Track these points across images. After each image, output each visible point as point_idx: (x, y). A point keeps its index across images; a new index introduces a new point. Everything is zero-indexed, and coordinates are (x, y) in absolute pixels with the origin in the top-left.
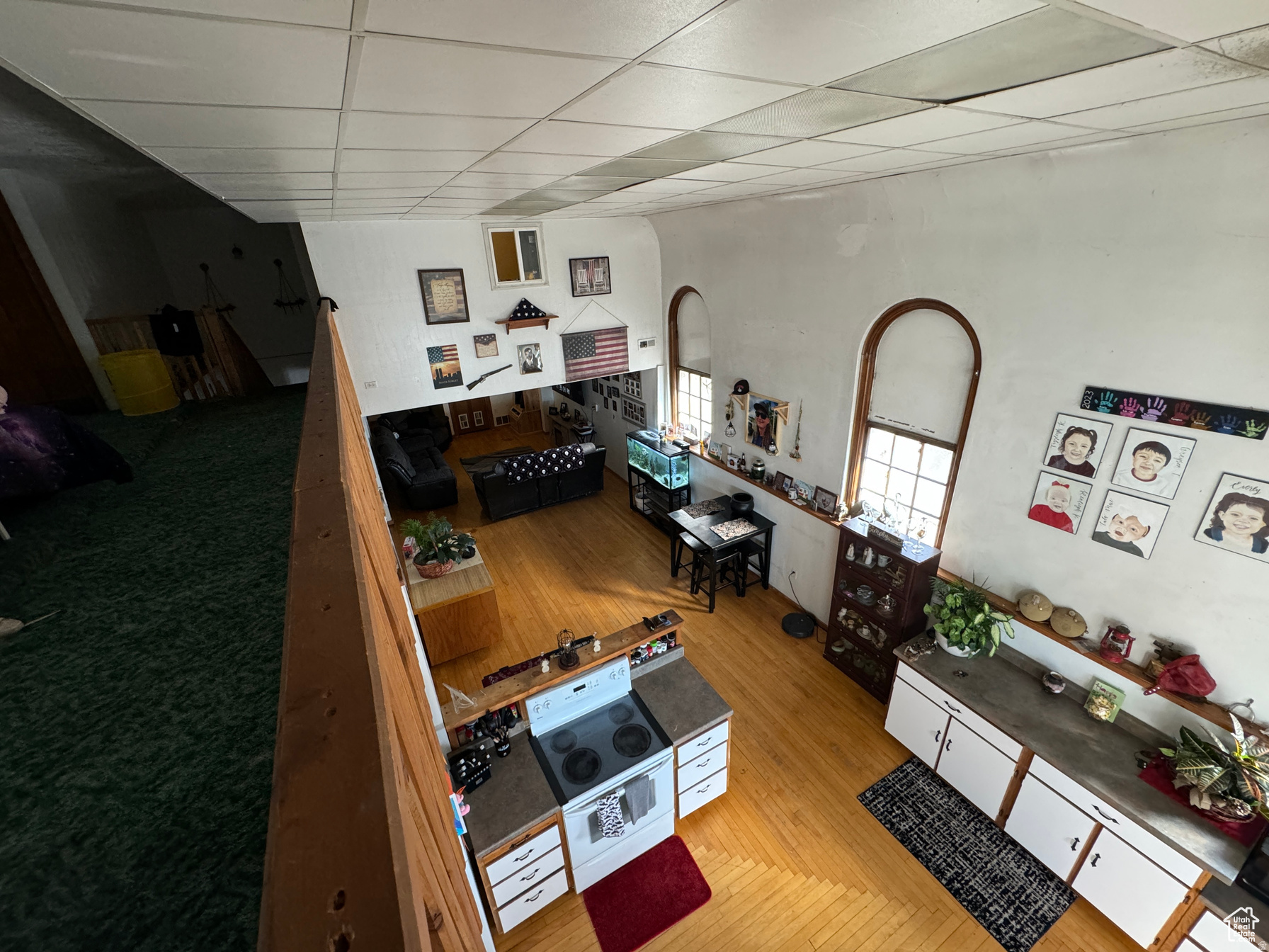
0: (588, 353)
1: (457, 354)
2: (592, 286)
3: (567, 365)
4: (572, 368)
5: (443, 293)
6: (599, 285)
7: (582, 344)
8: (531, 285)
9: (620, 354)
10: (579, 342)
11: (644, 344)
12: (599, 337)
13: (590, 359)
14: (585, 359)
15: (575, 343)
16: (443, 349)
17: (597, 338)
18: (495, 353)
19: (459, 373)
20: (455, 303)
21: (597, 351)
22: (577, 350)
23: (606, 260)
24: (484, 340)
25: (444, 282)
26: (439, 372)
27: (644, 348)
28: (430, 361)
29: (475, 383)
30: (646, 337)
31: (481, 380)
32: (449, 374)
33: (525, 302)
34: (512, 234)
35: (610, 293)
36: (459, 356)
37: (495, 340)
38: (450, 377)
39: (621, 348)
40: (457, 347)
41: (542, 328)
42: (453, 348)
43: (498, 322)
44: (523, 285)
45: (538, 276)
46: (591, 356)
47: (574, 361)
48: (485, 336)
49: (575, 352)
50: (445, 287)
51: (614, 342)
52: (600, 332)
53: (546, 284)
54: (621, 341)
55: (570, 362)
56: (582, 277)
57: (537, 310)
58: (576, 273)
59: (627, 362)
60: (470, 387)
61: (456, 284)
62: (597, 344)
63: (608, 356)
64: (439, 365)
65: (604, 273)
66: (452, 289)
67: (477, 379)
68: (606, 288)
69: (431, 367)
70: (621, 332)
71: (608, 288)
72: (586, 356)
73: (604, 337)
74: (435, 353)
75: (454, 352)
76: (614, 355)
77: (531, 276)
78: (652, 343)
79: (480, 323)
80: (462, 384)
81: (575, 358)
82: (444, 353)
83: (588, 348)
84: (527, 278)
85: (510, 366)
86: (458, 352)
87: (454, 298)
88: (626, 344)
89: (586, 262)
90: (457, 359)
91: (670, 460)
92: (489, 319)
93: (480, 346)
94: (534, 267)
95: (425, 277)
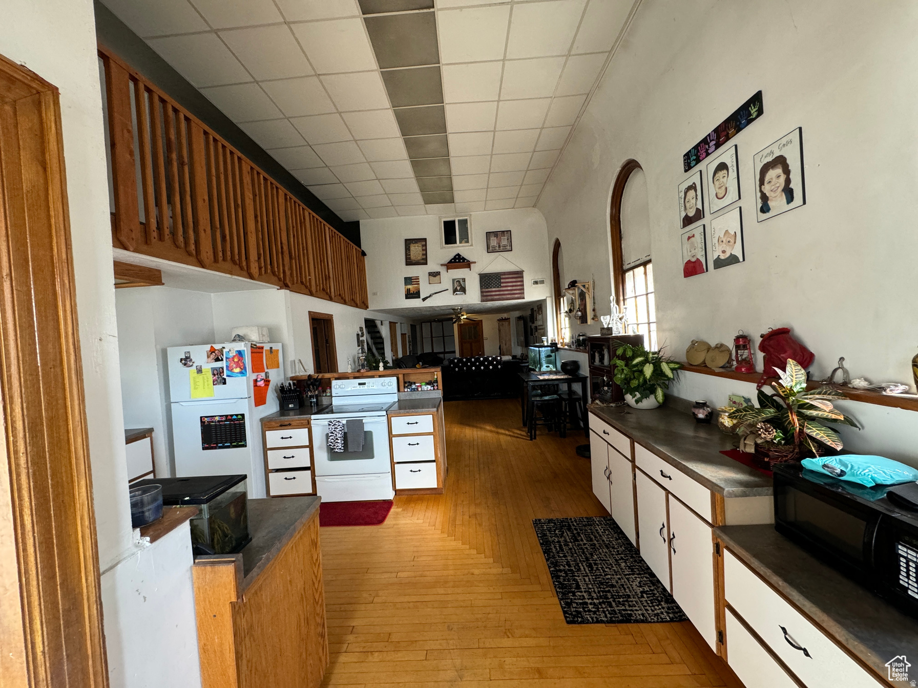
0: (493, 286)
1: (419, 281)
2: (499, 247)
3: (482, 292)
4: (485, 294)
5: (416, 250)
6: (505, 246)
7: (492, 280)
8: (463, 246)
9: (518, 288)
10: (490, 279)
11: (536, 283)
12: (504, 277)
13: (497, 289)
14: (494, 289)
15: (487, 279)
16: (412, 278)
17: (502, 277)
18: (439, 282)
19: (419, 291)
20: (421, 255)
21: (502, 285)
22: (489, 283)
23: (509, 232)
24: (434, 274)
25: (417, 245)
26: (408, 290)
27: (536, 285)
28: (405, 284)
29: (427, 298)
30: (538, 278)
31: (430, 296)
32: (414, 292)
33: (458, 255)
34: (454, 222)
35: (511, 250)
36: (420, 283)
37: (440, 275)
38: (414, 294)
39: (519, 283)
40: (419, 278)
41: (467, 270)
42: (417, 278)
43: (442, 265)
44: (458, 246)
45: (467, 242)
46: (498, 287)
47: (487, 290)
48: (434, 273)
49: (488, 285)
50: (417, 247)
51: (514, 280)
52: (504, 274)
53: (472, 245)
54: (519, 279)
55: (484, 290)
56: (494, 242)
57: (464, 259)
58: (490, 240)
59: (523, 293)
60: (424, 300)
61: (423, 246)
62: (502, 281)
63: (509, 288)
64: (409, 287)
65: (508, 239)
66: (420, 248)
67: (428, 296)
68: (508, 248)
69: (405, 287)
70: (519, 275)
71: (510, 248)
72: (494, 287)
73: (507, 276)
74: (408, 280)
75: (418, 280)
76: (514, 288)
77: (463, 241)
78: (542, 282)
79: (432, 266)
80: (420, 298)
81: (487, 288)
82: (413, 281)
83: (496, 283)
84: (460, 242)
85: (447, 290)
86: (420, 280)
87: (421, 253)
88: (523, 281)
89: (496, 234)
90: (419, 284)
91: (539, 350)
92: (438, 264)
93: (432, 278)
94: (465, 238)
95: (408, 242)
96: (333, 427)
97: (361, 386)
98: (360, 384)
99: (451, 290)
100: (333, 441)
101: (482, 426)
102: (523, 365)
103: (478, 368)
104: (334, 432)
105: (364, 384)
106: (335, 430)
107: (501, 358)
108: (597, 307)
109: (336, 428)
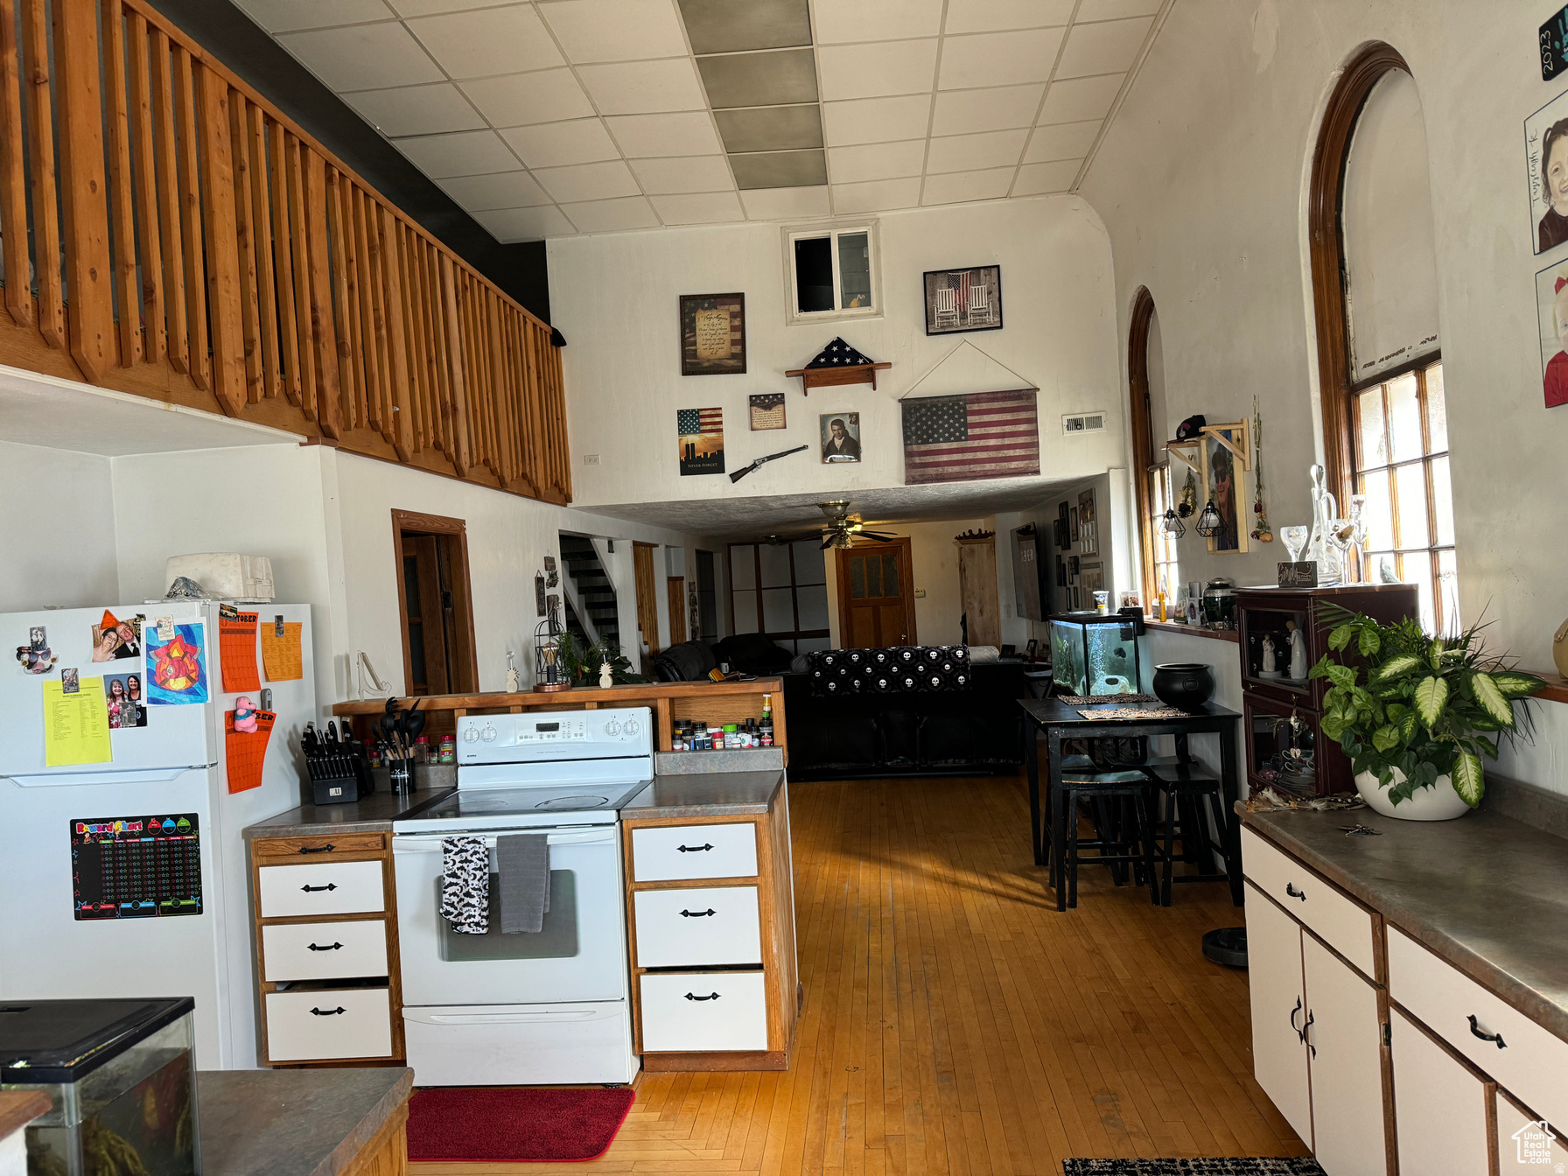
0: (942, 435)
1: (721, 423)
2: (964, 316)
3: (909, 454)
4: (917, 460)
5: (712, 328)
6: (980, 314)
7: (940, 417)
8: (852, 316)
9: (1021, 440)
10: (934, 414)
11: (1076, 424)
12: (976, 407)
13: (955, 445)
14: (945, 446)
15: (926, 415)
16: (701, 413)
17: (969, 407)
18: (781, 424)
19: (721, 453)
20: (728, 343)
21: (970, 432)
22: (931, 427)
23: (994, 271)
24: (766, 402)
25: (714, 313)
26: (690, 449)
27: (1076, 433)
28: (680, 430)
29: (744, 472)
30: (1083, 411)
31: (754, 466)
32: (705, 454)
33: (839, 342)
34: (826, 242)
35: (1001, 327)
36: (724, 426)
37: (784, 403)
38: (705, 459)
39: (1022, 428)
40: (723, 412)
41: (864, 387)
42: (716, 412)
43: (789, 374)
44: (839, 317)
45: (866, 302)
46: (958, 439)
47: (924, 448)
48: (766, 396)
49: (926, 432)
50: (716, 321)
51: (1008, 417)
52: (977, 398)
53: (879, 313)
54: (1023, 415)
55: (915, 448)
56: (946, 301)
57: (855, 355)
58: (934, 295)
59: (1037, 457)
60: (736, 477)
61: (733, 316)
62: (971, 419)
63: (992, 442)
64: (692, 438)
65: (990, 293)
66: (726, 324)
67: (748, 465)
68: (992, 319)
69: (680, 440)
70: (1022, 400)
71: (997, 319)
72: (947, 440)
73: (984, 406)
74: (689, 420)
75: (717, 419)
76: (1007, 441)
77: (854, 302)
78: (1095, 422)
79: (762, 376)
80: (723, 471)
81: (926, 442)
82: (702, 420)
83: (951, 426)
84: (845, 305)
85: (805, 447)
86: (724, 419)
87: (727, 338)
88: (1034, 421)
89: (953, 277)
90: (721, 430)
91: (1085, 631)
92: (776, 370)
93: (759, 413)
94: (860, 291)
95: (690, 306)
96: (457, 859)
97: (545, 734)
98: (542, 728)
99: (816, 449)
100: (455, 899)
101: (909, 860)
102: (1036, 674)
103: (896, 681)
104: (459, 873)
105: (554, 727)
106: (462, 868)
107: (966, 654)
108: (1267, 498)
109: (466, 861)
